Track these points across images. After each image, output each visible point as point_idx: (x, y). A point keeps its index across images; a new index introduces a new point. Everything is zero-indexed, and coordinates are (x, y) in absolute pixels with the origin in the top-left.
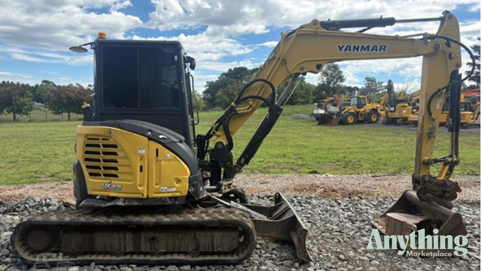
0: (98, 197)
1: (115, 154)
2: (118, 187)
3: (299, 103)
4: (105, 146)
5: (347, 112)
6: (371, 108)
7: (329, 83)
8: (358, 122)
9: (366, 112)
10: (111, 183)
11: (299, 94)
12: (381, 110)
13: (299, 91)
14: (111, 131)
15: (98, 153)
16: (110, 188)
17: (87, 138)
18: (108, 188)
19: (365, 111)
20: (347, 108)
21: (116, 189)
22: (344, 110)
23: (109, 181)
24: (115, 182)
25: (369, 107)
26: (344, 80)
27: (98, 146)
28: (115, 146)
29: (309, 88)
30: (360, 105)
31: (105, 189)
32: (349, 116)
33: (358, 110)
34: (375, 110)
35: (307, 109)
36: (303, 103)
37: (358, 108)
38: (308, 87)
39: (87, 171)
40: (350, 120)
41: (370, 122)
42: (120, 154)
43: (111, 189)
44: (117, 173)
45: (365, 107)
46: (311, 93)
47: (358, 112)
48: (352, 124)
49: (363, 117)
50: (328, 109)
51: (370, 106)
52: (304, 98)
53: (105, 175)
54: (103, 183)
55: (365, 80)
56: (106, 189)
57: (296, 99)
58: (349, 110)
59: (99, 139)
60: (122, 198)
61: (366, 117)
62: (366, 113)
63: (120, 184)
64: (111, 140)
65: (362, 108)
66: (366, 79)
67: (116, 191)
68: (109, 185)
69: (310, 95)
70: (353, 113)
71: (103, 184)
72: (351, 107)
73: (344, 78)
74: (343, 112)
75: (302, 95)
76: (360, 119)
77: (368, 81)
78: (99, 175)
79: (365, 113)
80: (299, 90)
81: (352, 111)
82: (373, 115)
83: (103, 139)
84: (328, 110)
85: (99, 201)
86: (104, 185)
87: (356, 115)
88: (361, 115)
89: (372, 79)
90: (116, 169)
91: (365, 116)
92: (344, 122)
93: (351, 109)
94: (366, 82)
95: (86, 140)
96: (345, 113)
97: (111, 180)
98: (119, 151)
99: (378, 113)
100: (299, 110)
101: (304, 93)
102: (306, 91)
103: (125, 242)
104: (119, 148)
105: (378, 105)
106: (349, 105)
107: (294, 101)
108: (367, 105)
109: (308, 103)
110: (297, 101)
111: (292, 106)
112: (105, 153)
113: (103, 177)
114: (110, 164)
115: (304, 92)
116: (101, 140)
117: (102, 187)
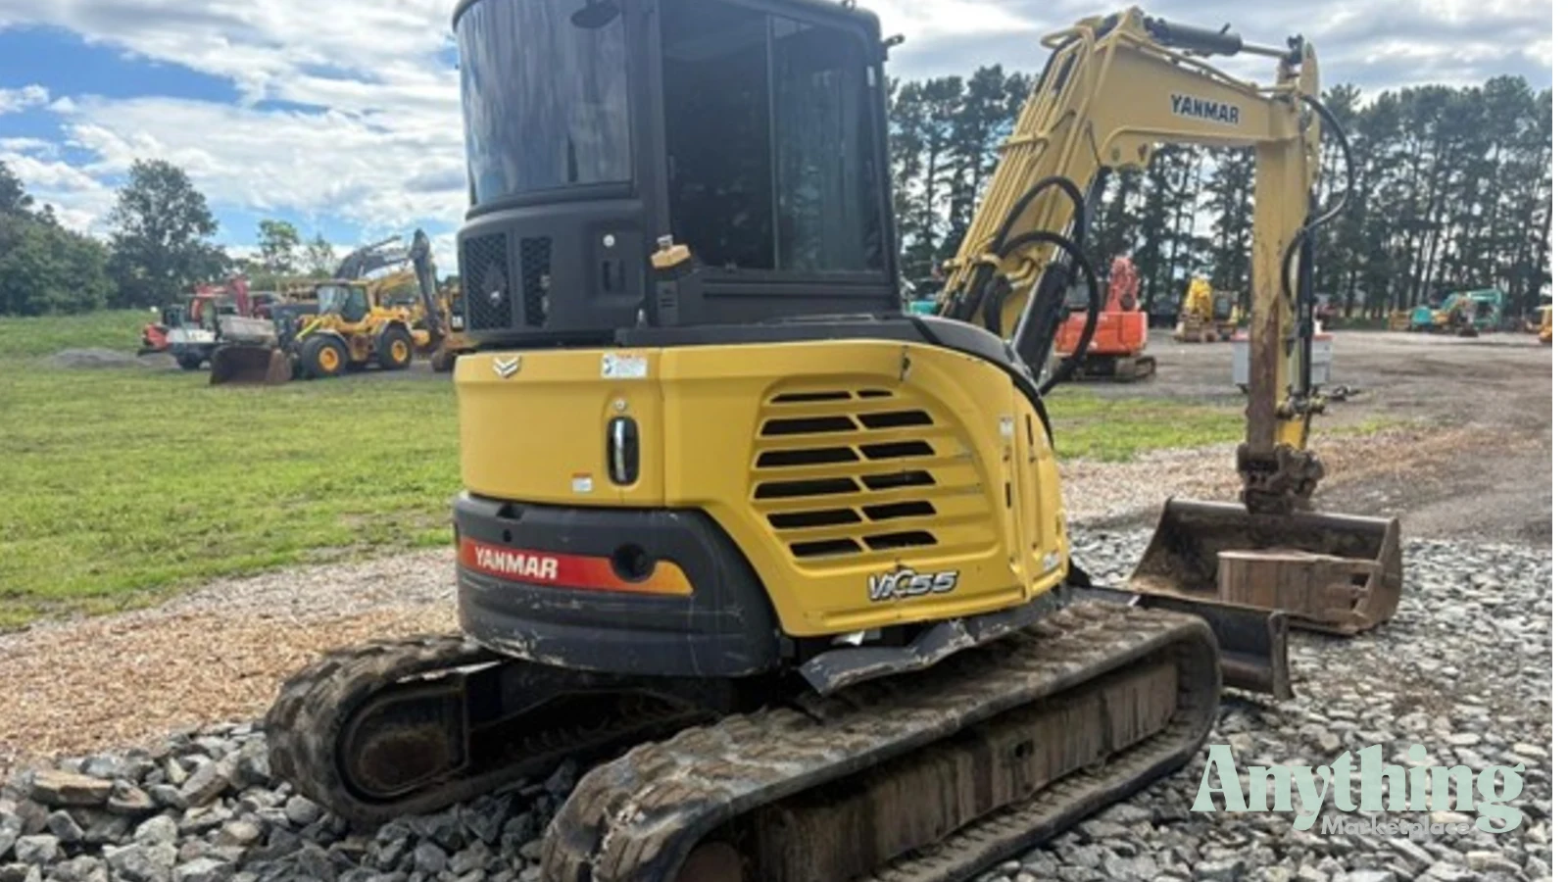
0: (856, 639)
1: (921, 448)
2: (939, 578)
3: (54, 310)
4: (871, 421)
5: (312, 333)
6: (388, 320)
7: (156, 233)
8: (351, 368)
9: (373, 332)
10: (900, 568)
11: (46, 272)
12: (418, 326)
13: (47, 263)
14: (909, 355)
15: (846, 454)
16: (898, 593)
17: (775, 394)
18: (892, 594)
19: (369, 329)
20: (311, 323)
21: (934, 589)
22: (299, 328)
23: (891, 565)
24: (918, 562)
25: (378, 318)
26: (213, 226)
27: (844, 424)
28: (919, 418)
29: (85, 250)
30: (350, 311)
31: (880, 598)
32: (323, 347)
33: (347, 327)
34: (397, 326)
35: (102, 330)
36: (69, 309)
37: (347, 320)
38: (81, 245)
39: (783, 537)
40: (329, 361)
41: (388, 365)
42: (942, 447)
43: (906, 595)
44: (933, 524)
45: (368, 316)
46: (100, 269)
47: (346, 334)
48: (336, 374)
49: (365, 349)
50: (222, 327)
51: (381, 315)
52: (74, 287)
53: (875, 542)
54: (872, 574)
55: (258, 230)
56: (883, 600)
57: (39, 291)
58: (318, 327)
59: (846, 396)
60: (954, 619)
61: (375, 349)
62: (374, 337)
63: (944, 568)
64: (897, 395)
65: (359, 320)
66: (263, 226)
67: (930, 595)
68: (894, 580)
69: (93, 276)
70: (334, 337)
71: (872, 581)
72: (323, 319)
73: (212, 220)
74: (299, 337)
75: (63, 276)
76: (356, 356)
77: (270, 234)
78: (849, 545)
79: (370, 337)
80: (48, 257)
81: (331, 331)
82: (395, 344)
83: (863, 394)
84: (225, 329)
85: (865, 651)
86: (877, 585)
87: (341, 342)
88: (360, 342)
89: (285, 227)
90: (925, 508)
91: (370, 347)
92: (305, 371)
93: (330, 324)
94: (264, 238)
95: (767, 403)
96: (305, 337)
97: (897, 559)
98: (940, 433)
99: (410, 336)
100: (68, 333)
101: (72, 269)
102: (75, 260)
103: (955, 789)
104: (938, 422)
105: (404, 311)
106: (314, 310)
107: (32, 299)
108: (374, 309)
109: (89, 306)
110: (46, 299)
111: (30, 319)
112: (873, 452)
113: (867, 550)
114: (896, 495)
115: (69, 263)
116: (856, 398)
117: (870, 593)
